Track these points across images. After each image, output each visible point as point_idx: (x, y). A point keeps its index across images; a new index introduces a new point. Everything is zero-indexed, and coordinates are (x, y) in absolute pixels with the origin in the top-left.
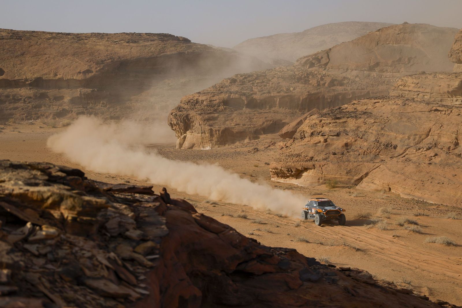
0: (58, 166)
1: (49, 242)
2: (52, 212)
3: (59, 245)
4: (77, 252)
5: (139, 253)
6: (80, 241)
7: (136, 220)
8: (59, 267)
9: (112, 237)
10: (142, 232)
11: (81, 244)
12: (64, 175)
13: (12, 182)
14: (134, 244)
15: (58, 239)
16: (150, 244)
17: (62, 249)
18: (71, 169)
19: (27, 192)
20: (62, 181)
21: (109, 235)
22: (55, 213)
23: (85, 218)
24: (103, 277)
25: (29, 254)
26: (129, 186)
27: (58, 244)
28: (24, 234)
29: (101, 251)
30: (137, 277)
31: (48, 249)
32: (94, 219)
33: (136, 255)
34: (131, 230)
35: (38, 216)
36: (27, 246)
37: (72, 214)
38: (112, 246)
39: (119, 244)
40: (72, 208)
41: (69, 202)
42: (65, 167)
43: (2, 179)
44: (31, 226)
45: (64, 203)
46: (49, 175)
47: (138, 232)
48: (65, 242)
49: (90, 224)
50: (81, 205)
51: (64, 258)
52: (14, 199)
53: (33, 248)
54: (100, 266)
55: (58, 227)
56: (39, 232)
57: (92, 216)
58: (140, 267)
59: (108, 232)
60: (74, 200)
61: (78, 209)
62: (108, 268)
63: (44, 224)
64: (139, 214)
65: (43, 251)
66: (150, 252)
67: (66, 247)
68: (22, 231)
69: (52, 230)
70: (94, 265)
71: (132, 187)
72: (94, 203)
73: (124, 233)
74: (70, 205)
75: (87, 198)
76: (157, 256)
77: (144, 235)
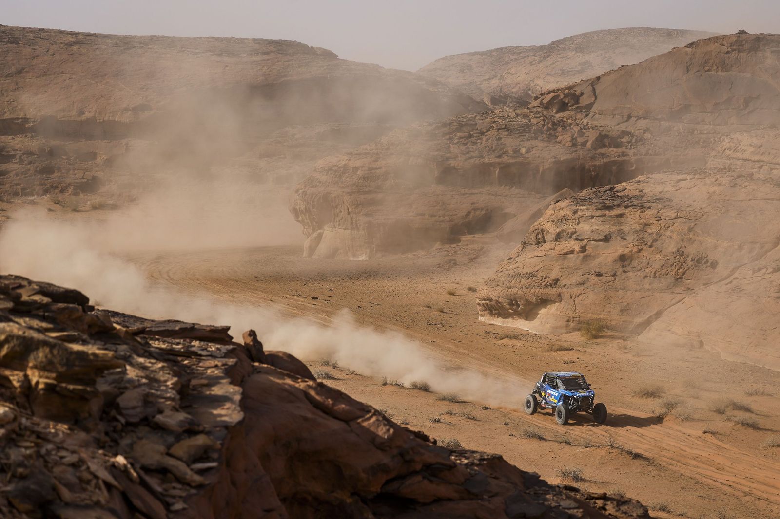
0: (38, 283)
2: (7, 373)
3: (13, 439)
4: (48, 452)
5: (179, 458)
6: (59, 432)
7: (180, 392)
8: (10, 482)
9: (128, 424)
10: (189, 417)
12: (46, 300)
15: (15, 426)
16: (201, 440)
18: (62, 290)
21: (123, 420)
22: (13, 375)
23: (71, 387)
24: (97, 504)
26: (184, 326)
27: (14, 436)
29: (100, 452)
30: (167, 506)
32: (89, 389)
33: (172, 462)
34: (168, 412)
37: (47, 378)
38: (125, 442)
39: (141, 439)
40: (43, 368)
41: (41, 355)
42: (50, 285)
45: (32, 355)
46: (17, 299)
47: (182, 416)
48: (28, 433)
49: (82, 398)
50: (65, 361)
51: (21, 465)
54: (94, 481)
55: (17, 404)
57: (87, 384)
58: (179, 486)
59: (121, 414)
60: (51, 352)
61: (60, 368)
62: (109, 486)
64: (189, 381)
66: (203, 455)
67: (28, 444)
70: (81, 479)
71: (189, 327)
72: (91, 357)
73: (154, 417)
74: (44, 360)
75: (76, 347)
76: (214, 464)
77: (191, 423)
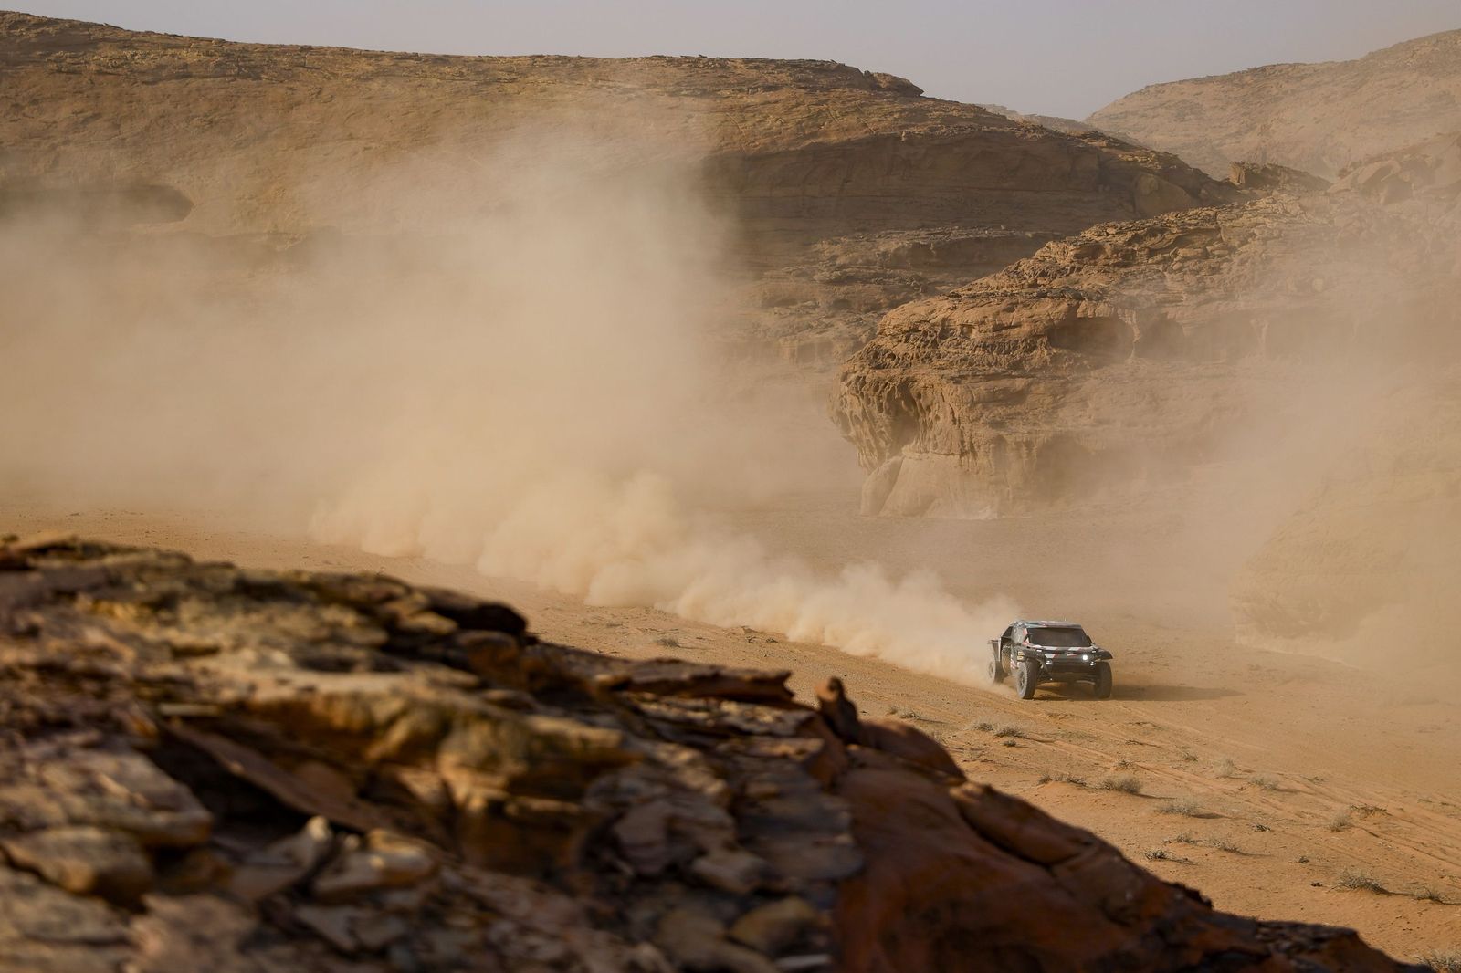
0: (426, 592)
1: (398, 899)
2: (408, 776)
3: (435, 912)
4: (505, 940)
5: (751, 948)
6: (518, 896)
7: (732, 811)
9: (641, 878)
10: (759, 861)
11: (524, 906)
12: (445, 625)
13: (248, 654)
14: (729, 908)
15: (432, 887)
16: (791, 910)
17: (444, 926)
18: (473, 605)
19: (306, 697)
20: (438, 650)
21: (628, 870)
22: (417, 780)
23: (538, 804)
25: (316, 947)
26: (698, 672)
27: (433, 906)
28: (296, 864)
29: (601, 936)
31: (394, 928)
32: (572, 808)
33: (737, 956)
34: (717, 853)
35: (349, 792)
36: (309, 915)
37: (489, 786)
38: (641, 914)
39: (671, 907)
40: (486, 764)
41: (476, 739)
42: (448, 594)
43: (208, 641)
44: (330, 833)
45: (454, 741)
46: (391, 624)
47: (745, 861)
48: (459, 900)
49: (558, 825)
50: (522, 752)
51: (458, 964)
52: (258, 725)
53: (333, 923)
55: (431, 839)
56: (355, 861)
57: (566, 798)
59: (623, 856)
60: (495, 733)
61: (513, 767)
63: (375, 825)
64: (744, 787)
65: (373, 937)
66: (794, 941)
67: (464, 922)
68: (288, 855)
69: (408, 852)
71: (708, 672)
72: (576, 745)
73: (690, 862)
74: (480, 750)
75: (546, 724)
76: (820, 959)
77: (767, 874)
